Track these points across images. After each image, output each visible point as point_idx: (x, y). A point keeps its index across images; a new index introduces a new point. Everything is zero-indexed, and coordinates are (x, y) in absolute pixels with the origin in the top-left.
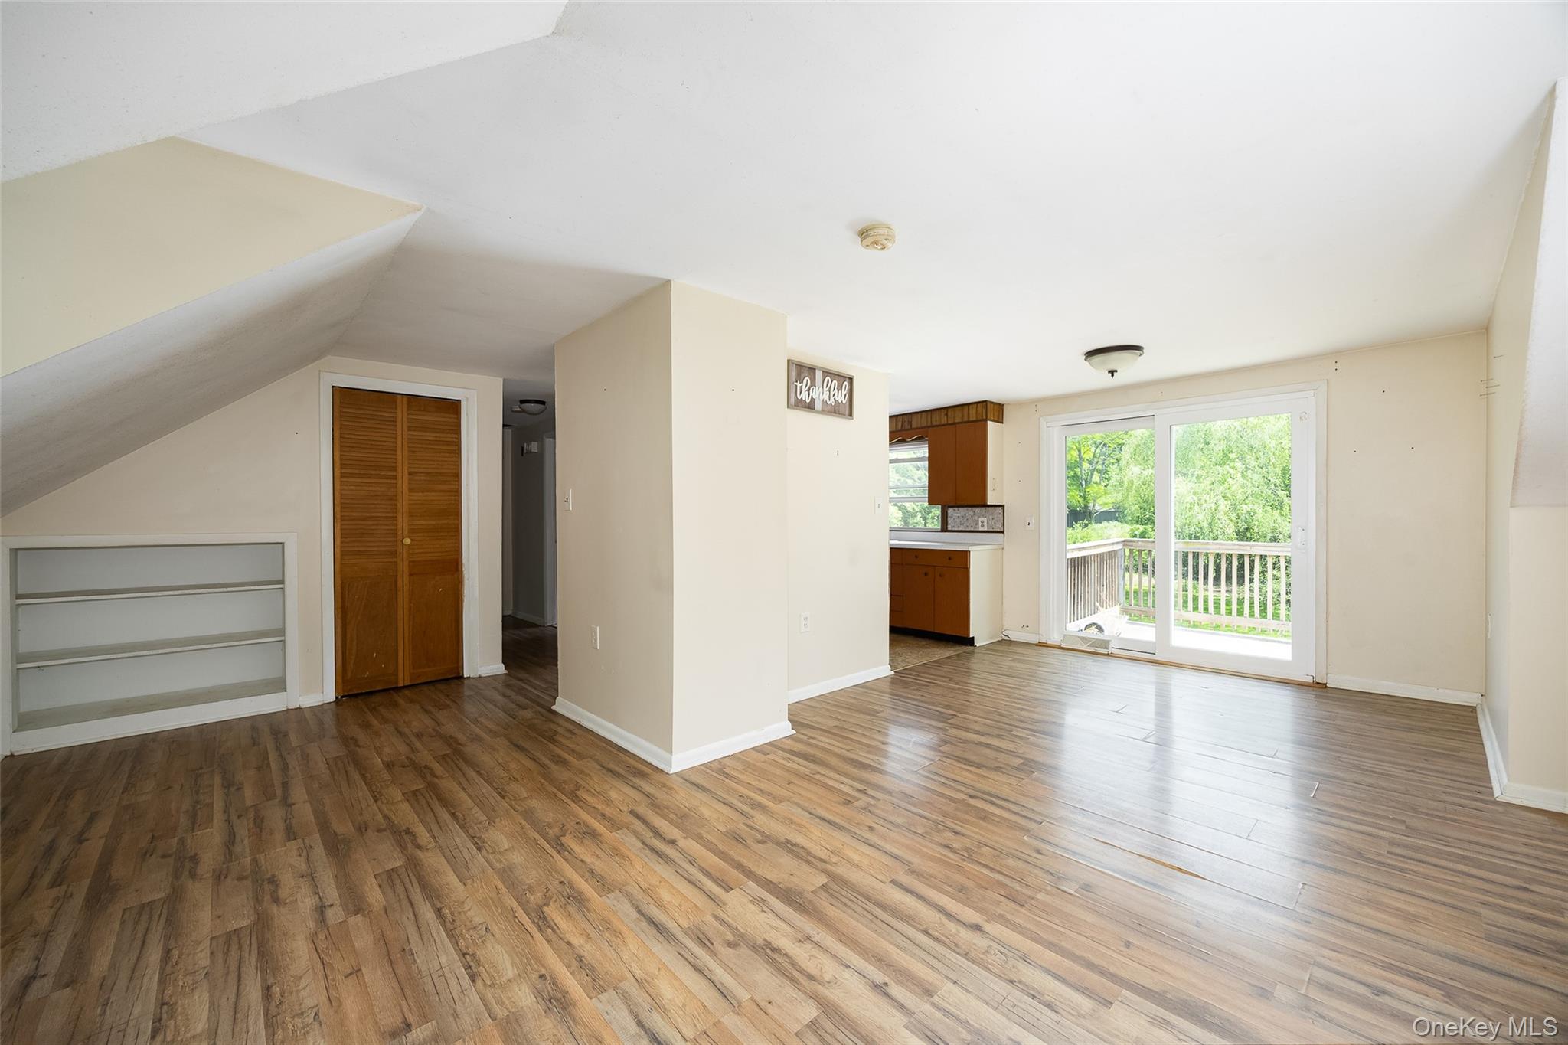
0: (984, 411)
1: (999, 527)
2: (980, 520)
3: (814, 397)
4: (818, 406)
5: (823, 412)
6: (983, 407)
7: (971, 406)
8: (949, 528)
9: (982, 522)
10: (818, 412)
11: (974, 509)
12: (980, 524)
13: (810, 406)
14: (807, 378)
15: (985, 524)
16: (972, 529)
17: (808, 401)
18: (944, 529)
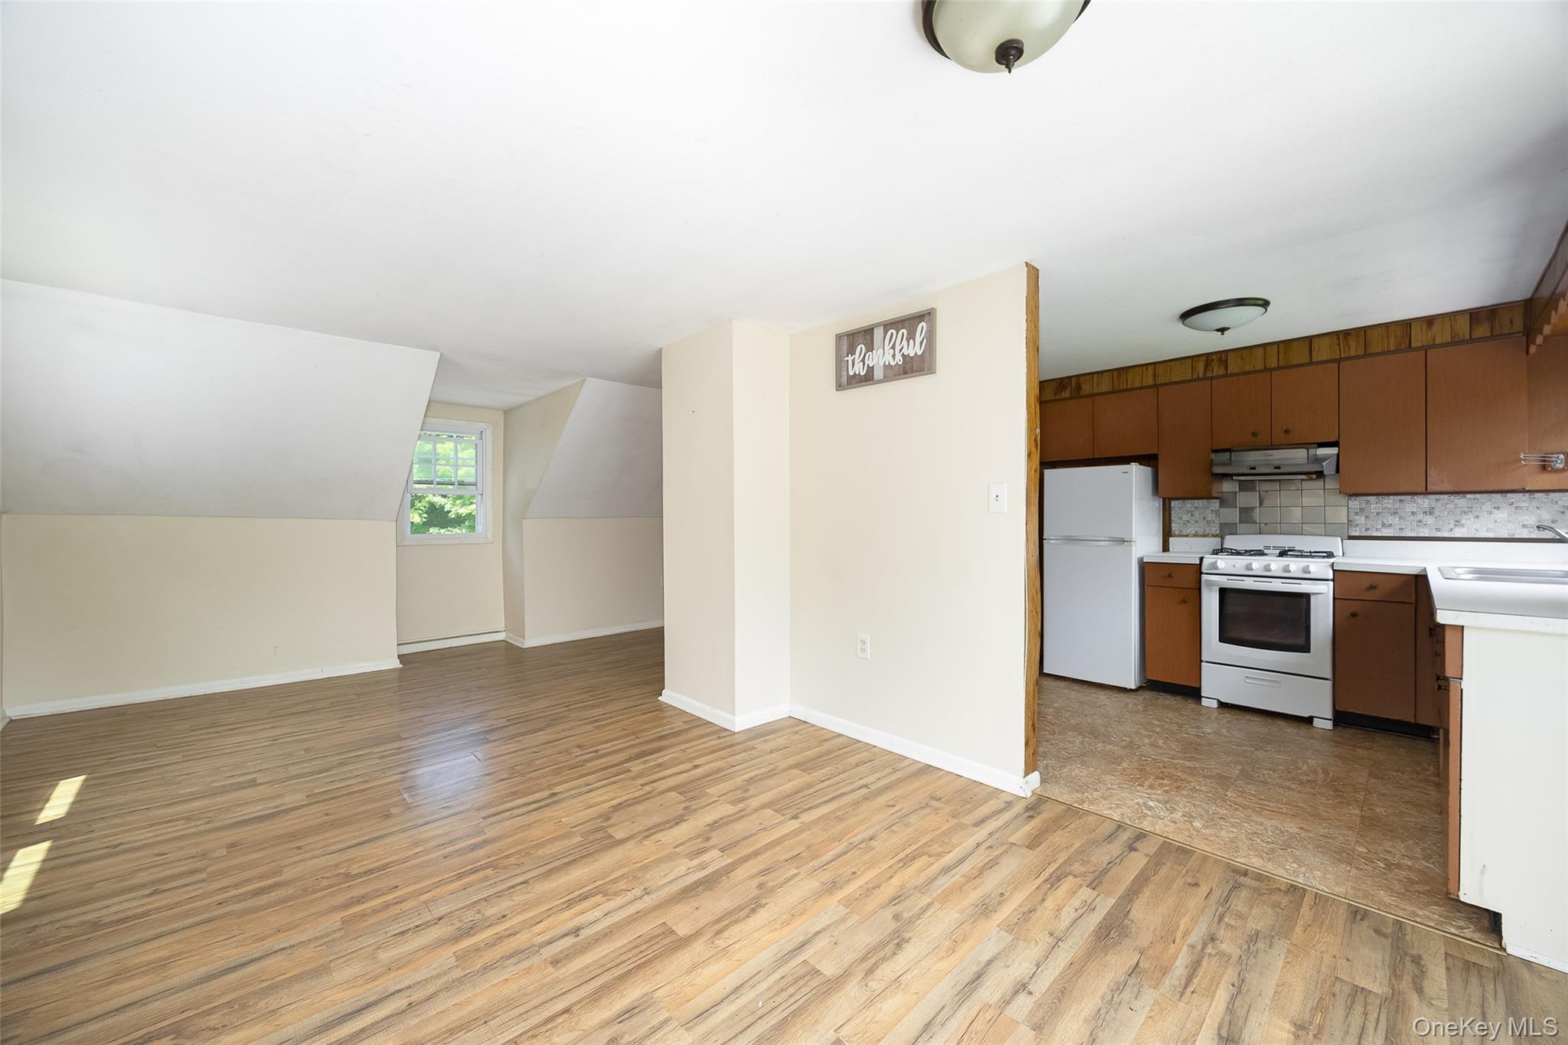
3: (871, 365)
4: (878, 374)
5: (886, 379)
10: (880, 382)
13: (868, 378)
14: (861, 345)
17: (862, 374)
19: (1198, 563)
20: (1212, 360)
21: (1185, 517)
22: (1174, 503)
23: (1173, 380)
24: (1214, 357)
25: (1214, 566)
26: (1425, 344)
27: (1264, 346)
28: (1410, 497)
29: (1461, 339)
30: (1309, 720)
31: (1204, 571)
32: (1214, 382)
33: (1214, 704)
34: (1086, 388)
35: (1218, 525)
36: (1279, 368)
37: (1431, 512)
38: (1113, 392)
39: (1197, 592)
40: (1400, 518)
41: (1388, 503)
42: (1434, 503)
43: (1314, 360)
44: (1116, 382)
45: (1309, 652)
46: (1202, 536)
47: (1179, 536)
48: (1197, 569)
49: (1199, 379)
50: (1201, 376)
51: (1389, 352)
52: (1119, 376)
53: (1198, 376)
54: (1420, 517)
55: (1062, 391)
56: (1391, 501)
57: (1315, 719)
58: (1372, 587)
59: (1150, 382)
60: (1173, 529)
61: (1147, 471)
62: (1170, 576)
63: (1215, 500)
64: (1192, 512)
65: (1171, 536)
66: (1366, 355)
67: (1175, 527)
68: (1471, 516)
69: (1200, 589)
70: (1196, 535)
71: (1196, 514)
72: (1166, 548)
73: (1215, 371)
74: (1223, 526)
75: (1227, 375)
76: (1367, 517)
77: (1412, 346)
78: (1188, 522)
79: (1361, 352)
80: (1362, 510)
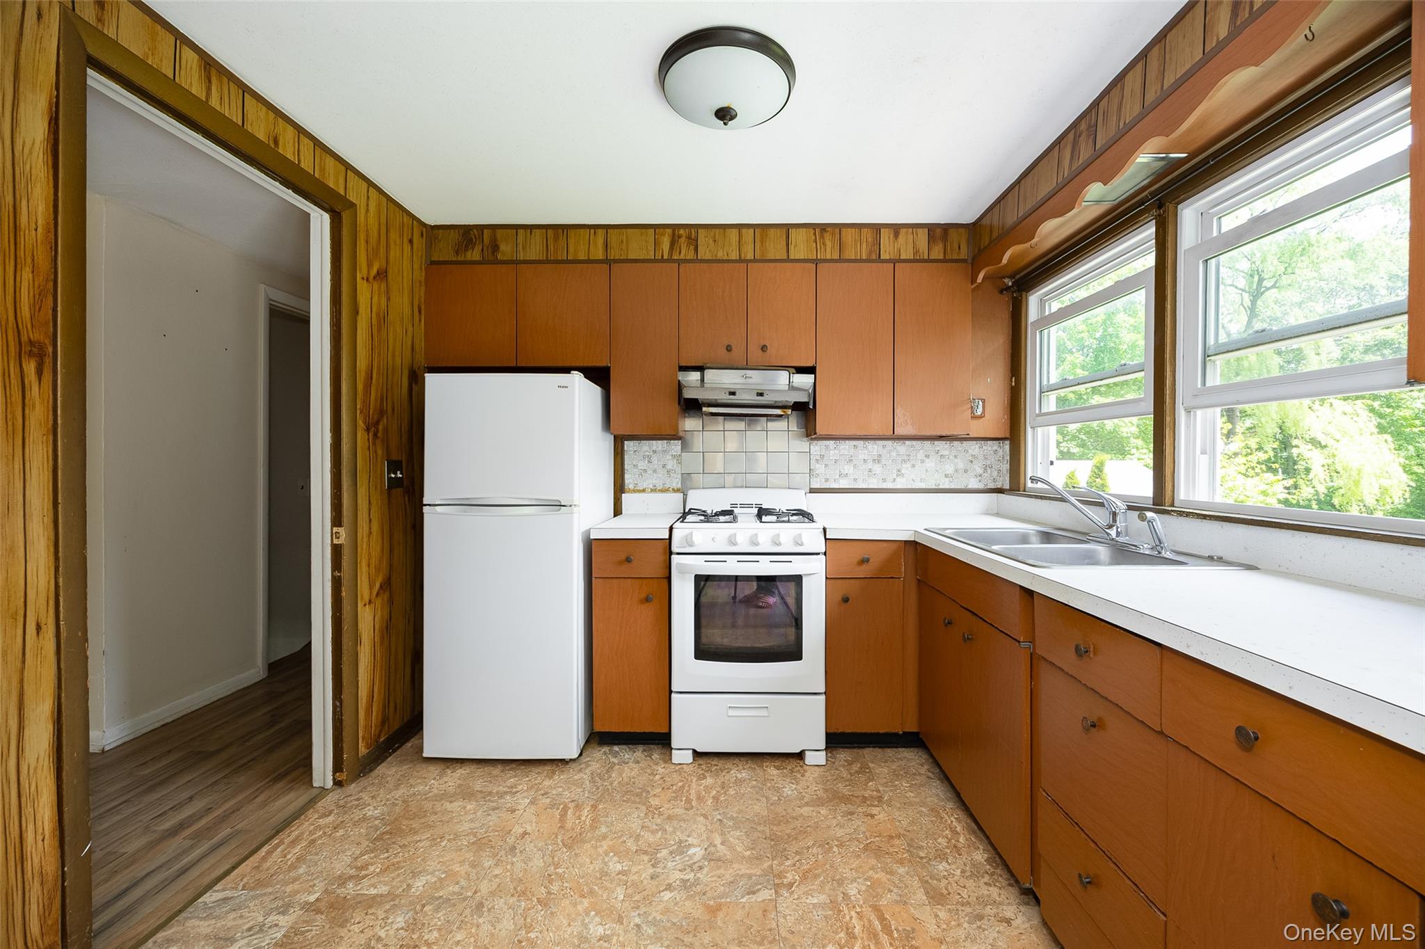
19: (667, 537)
20: (680, 237)
21: (642, 465)
22: (628, 445)
23: (630, 257)
24: (682, 232)
25: (688, 540)
26: (892, 258)
27: (740, 227)
28: (862, 442)
29: (921, 258)
30: (800, 756)
31: (675, 549)
32: (682, 266)
33: (687, 757)
34: (506, 250)
35: (680, 476)
36: (755, 260)
37: (877, 460)
38: (547, 261)
39: (666, 581)
40: (855, 466)
41: (844, 449)
42: (852, 450)
43: (792, 257)
44: (551, 247)
45: (800, 658)
46: (662, 491)
47: (634, 491)
48: (666, 547)
49: (662, 260)
50: (666, 257)
51: (861, 261)
52: (556, 238)
53: (662, 256)
54: (870, 465)
55: (466, 250)
56: (847, 447)
57: (806, 752)
58: (864, 561)
59: (600, 255)
60: (627, 482)
61: (595, 391)
62: (628, 560)
63: (676, 442)
64: (649, 457)
65: (624, 493)
66: (840, 260)
67: (629, 480)
68: (909, 465)
69: (669, 579)
70: (654, 490)
71: (655, 459)
72: (617, 512)
73: (683, 253)
74: (686, 477)
75: (696, 261)
76: (826, 465)
77: (882, 258)
78: (645, 471)
79: (836, 256)
80: (822, 456)
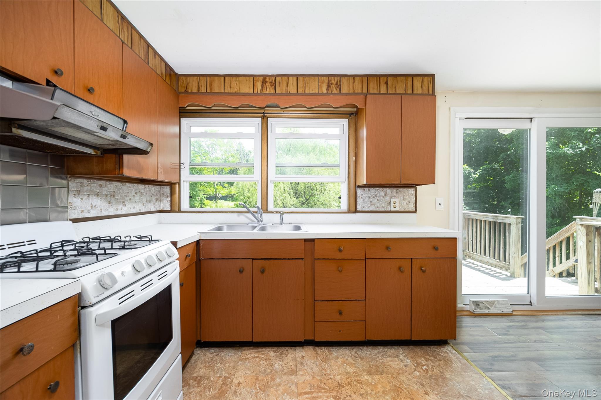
0: (431, 86)
1: (411, 207)
2: (392, 200)
6: (429, 82)
7: (415, 78)
8: (359, 209)
9: (395, 202)
11: (385, 189)
12: (392, 204)
15: (397, 204)
16: (383, 209)
18: (353, 209)
